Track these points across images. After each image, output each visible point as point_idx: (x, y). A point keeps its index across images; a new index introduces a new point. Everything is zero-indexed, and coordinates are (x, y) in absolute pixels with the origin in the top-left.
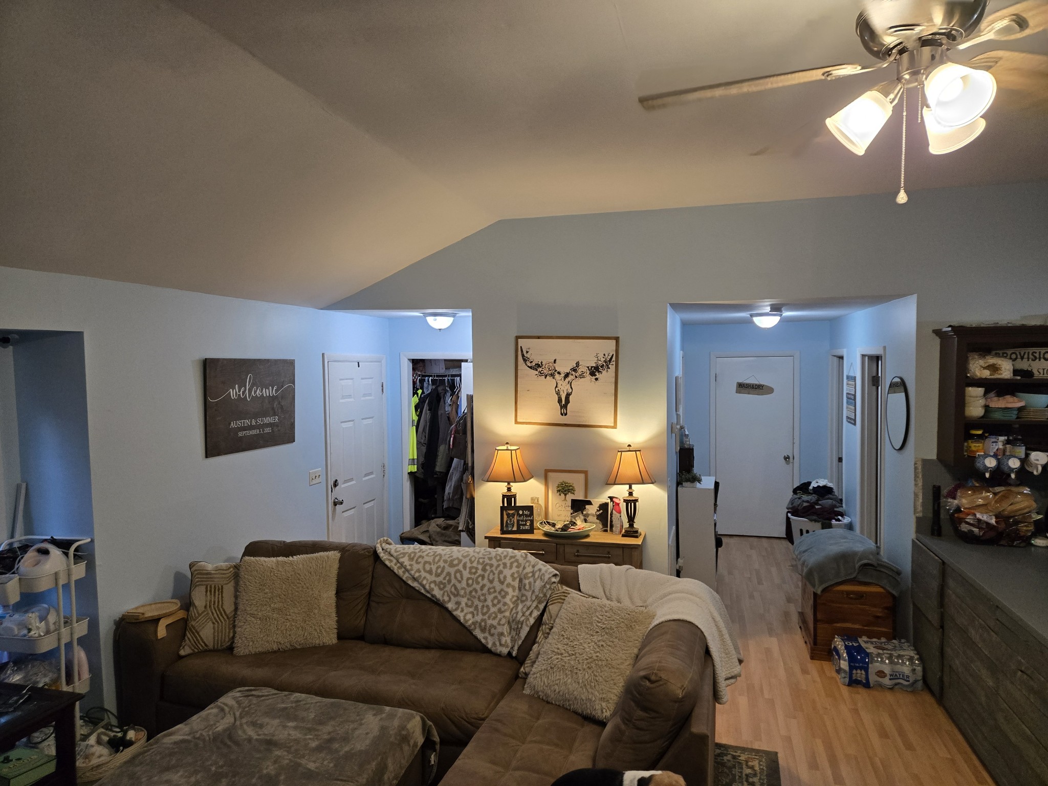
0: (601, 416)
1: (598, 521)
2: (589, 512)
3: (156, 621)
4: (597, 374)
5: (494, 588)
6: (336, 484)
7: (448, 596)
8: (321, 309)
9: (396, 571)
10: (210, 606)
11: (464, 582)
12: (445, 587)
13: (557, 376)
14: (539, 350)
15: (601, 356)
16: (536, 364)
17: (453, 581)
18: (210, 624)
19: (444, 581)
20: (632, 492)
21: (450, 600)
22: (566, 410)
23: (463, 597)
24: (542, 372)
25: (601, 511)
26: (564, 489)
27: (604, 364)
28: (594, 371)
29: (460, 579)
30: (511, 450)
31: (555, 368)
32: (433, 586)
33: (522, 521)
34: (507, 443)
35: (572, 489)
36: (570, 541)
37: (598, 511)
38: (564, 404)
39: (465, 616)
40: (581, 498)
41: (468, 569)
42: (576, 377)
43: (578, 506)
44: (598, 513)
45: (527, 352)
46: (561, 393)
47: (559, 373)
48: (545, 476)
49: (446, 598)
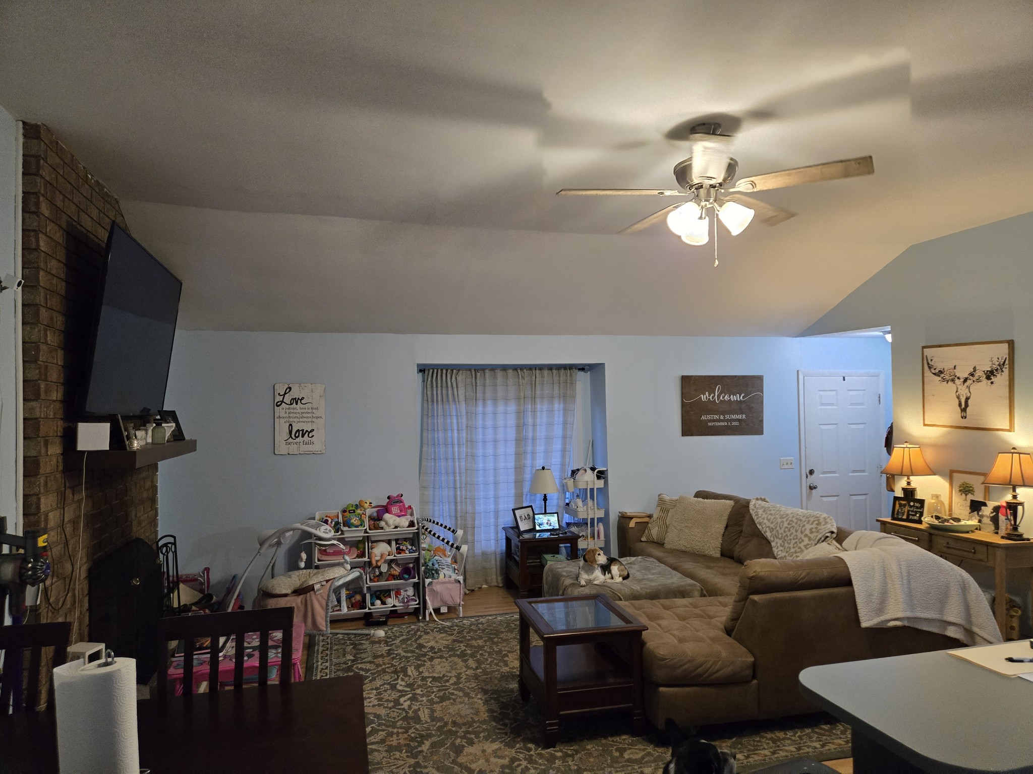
0: (998, 419)
1: (991, 523)
2: (984, 514)
3: (631, 518)
4: (992, 377)
5: (797, 536)
6: (811, 472)
7: (774, 538)
8: (796, 337)
9: (753, 517)
10: (660, 519)
11: (783, 529)
12: (773, 531)
13: (957, 381)
14: (943, 358)
15: (995, 360)
16: (939, 371)
17: (778, 528)
18: (657, 528)
19: (774, 527)
20: (1016, 496)
21: (773, 541)
22: (966, 413)
23: (780, 539)
24: (944, 378)
25: (995, 513)
26: (966, 490)
27: (998, 367)
28: (990, 375)
29: (781, 527)
30: (909, 448)
31: (955, 373)
32: (767, 529)
33: (912, 511)
34: (906, 442)
35: (972, 490)
36: (940, 533)
37: (992, 513)
38: (964, 408)
39: (778, 552)
40: (981, 499)
41: (788, 522)
42: (974, 381)
43: (976, 506)
44: (992, 515)
45: (932, 360)
46: (961, 397)
47: (959, 378)
48: (950, 475)
49: (772, 539)
